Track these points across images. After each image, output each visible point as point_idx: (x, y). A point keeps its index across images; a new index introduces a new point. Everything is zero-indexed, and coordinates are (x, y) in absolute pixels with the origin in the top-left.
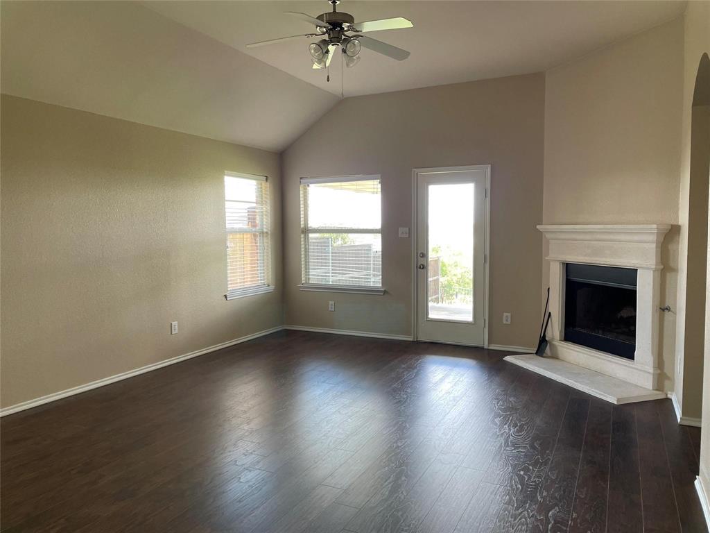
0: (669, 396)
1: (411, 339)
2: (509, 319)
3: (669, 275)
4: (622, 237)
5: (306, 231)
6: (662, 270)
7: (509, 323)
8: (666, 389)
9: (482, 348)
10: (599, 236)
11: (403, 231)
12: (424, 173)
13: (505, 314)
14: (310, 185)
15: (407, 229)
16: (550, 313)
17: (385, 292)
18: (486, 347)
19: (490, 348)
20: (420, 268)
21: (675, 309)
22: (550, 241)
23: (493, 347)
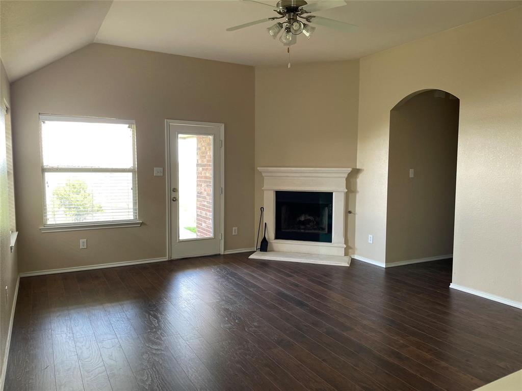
0: (353, 257)
1: (167, 259)
2: (236, 231)
3: (350, 195)
4: (324, 175)
5: (44, 170)
6: (347, 192)
7: (236, 233)
8: (350, 254)
9: (219, 255)
10: (306, 175)
11: (157, 171)
12: (174, 124)
13: (234, 228)
14: (46, 122)
15: (161, 169)
16: (266, 223)
17: (142, 224)
18: (222, 253)
19: (226, 253)
20: (174, 201)
21: (355, 211)
22: (265, 178)
23: (227, 253)
